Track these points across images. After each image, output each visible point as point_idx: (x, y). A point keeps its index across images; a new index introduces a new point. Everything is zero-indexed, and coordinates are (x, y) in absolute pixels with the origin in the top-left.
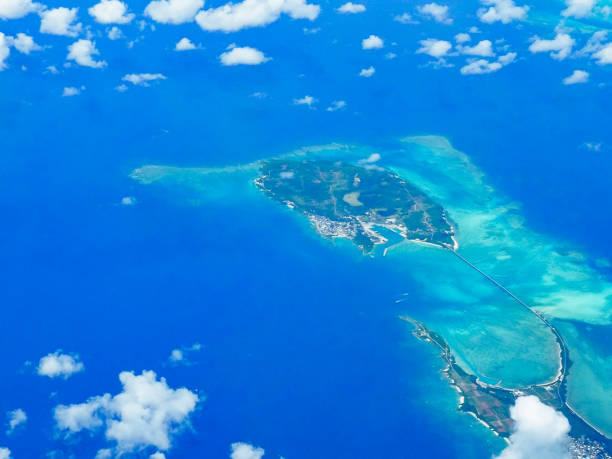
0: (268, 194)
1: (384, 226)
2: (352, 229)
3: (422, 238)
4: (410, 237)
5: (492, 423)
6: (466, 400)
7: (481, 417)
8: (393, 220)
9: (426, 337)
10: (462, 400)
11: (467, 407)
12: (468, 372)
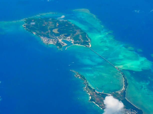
0: (27, 30)
1: (66, 40)
2: (55, 41)
3: (79, 44)
4: (75, 43)
5: (100, 105)
6: (92, 97)
7: (97, 103)
8: (69, 38)
9: (79, 77)
10: (90, 98)
11: (92, 100)
12: (93, 88)
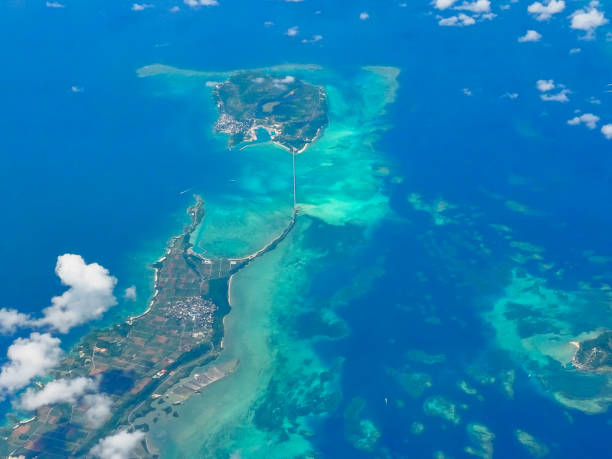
1: (267, 128)
2: (241, 128)
3: (282, 142)
4: (276, 140)
6: (165, 260)
7: (159, 273)
8: (279, 126)
9: (193, 212)
10: (162, 259)
12: (191, 241)
